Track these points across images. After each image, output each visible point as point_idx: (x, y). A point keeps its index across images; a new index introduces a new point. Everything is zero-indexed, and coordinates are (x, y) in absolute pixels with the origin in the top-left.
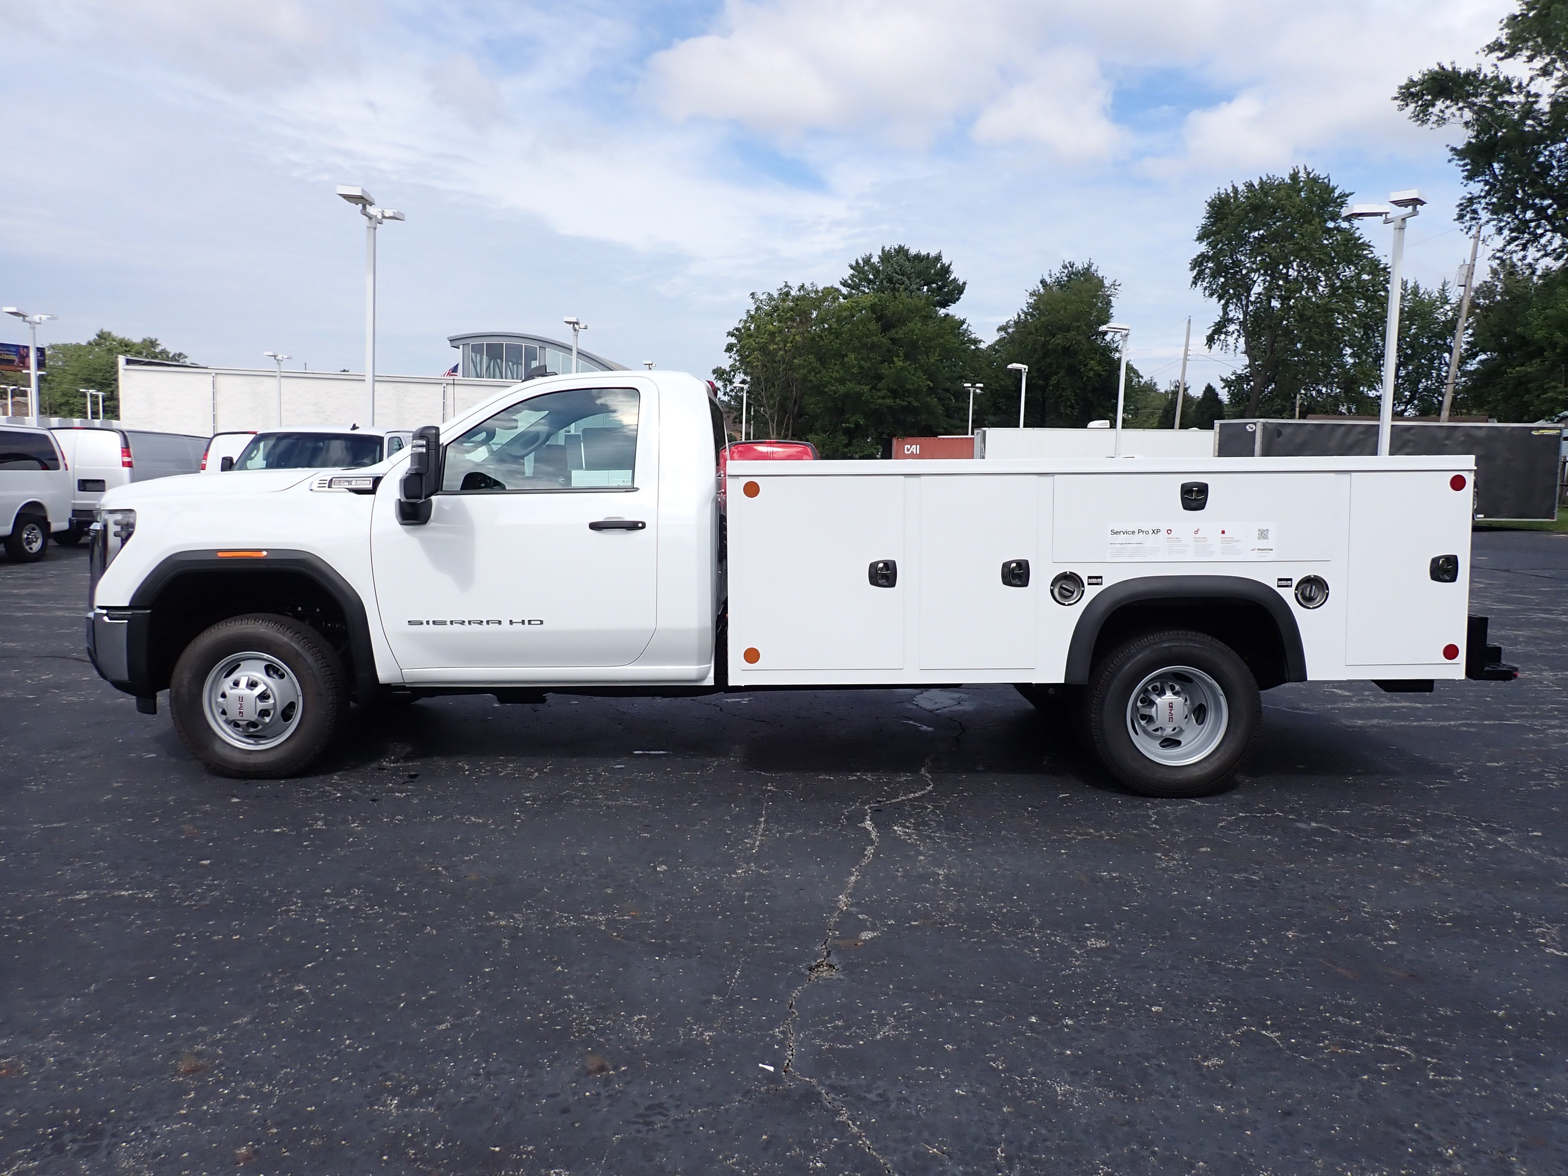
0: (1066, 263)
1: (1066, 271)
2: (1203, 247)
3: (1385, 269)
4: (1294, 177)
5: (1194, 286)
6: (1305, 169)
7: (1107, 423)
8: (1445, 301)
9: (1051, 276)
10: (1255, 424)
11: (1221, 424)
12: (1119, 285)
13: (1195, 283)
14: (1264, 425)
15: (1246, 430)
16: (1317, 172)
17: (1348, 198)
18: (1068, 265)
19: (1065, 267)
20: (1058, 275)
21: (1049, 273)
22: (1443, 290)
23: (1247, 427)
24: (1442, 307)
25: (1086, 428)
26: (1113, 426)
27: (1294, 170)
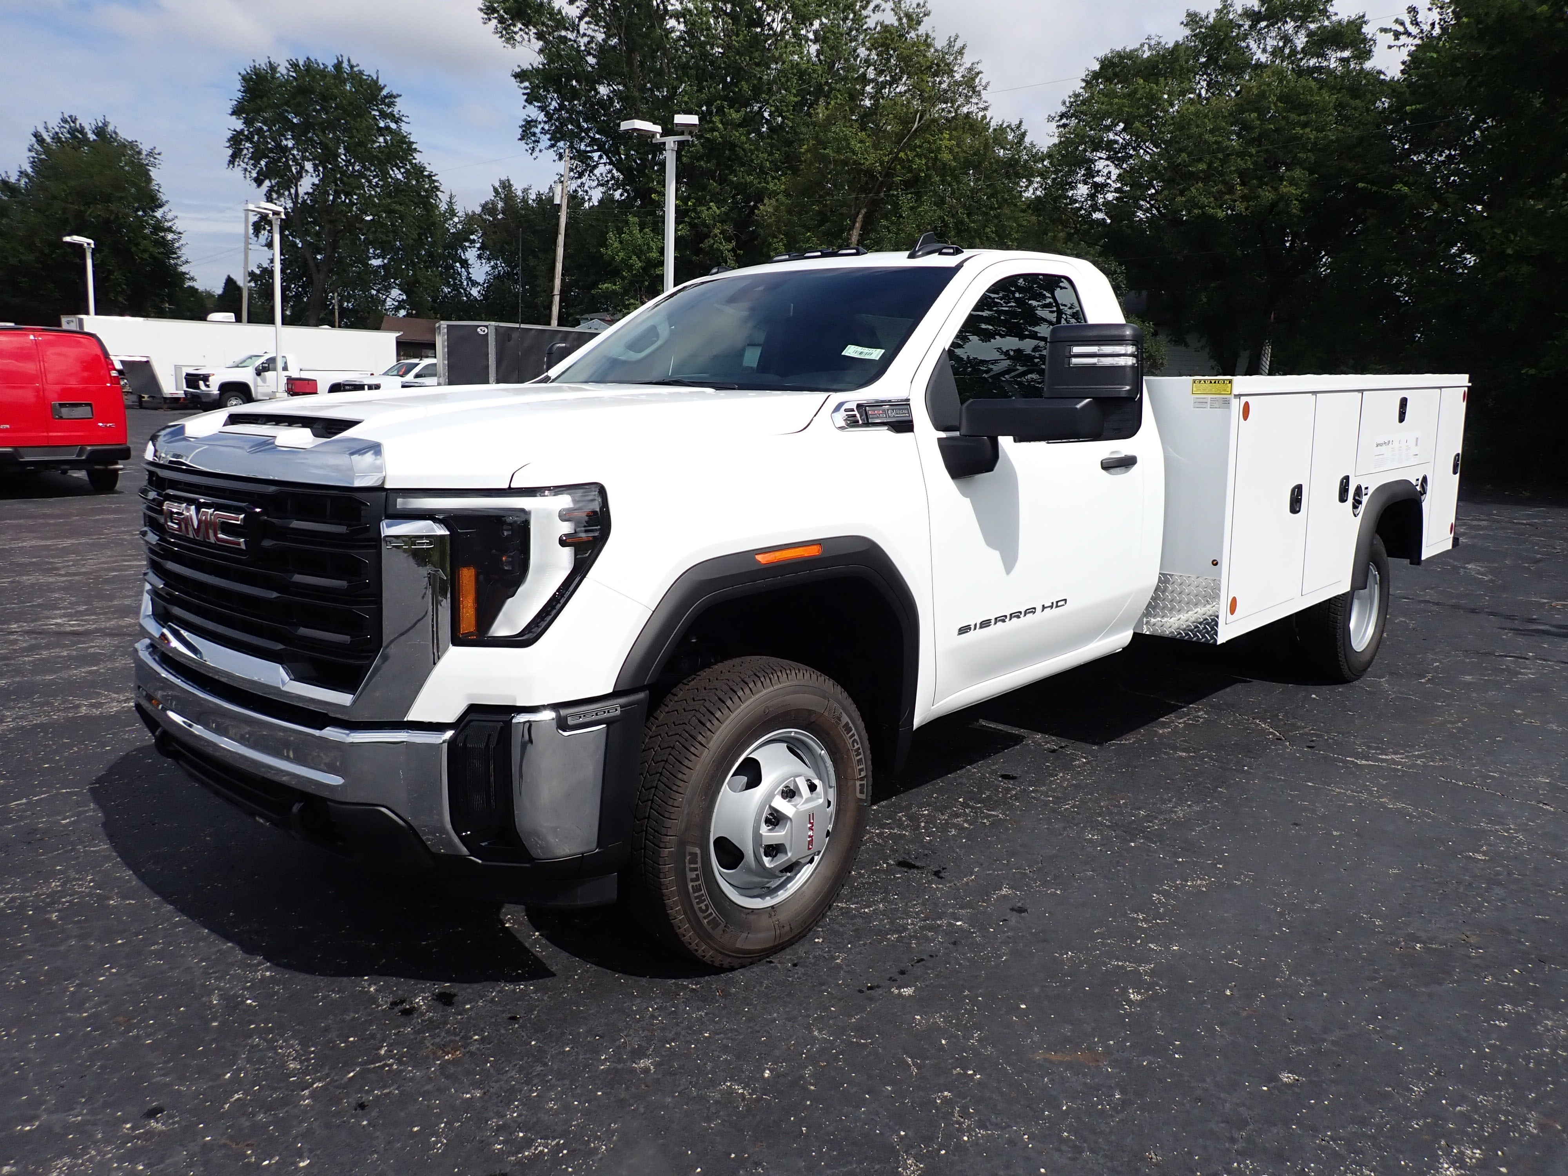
0: (66, 116)
1: (67, 126)
2: (238, 124)
3: (429, 176)
4: (338, 66)
5: (231, 166)
6: (349, 61)
7: (231, 316)
8: (453, 213)
9: (46, 128)
10: (487, 327)
11: (448, 326)
12: (159, 154)
13: (232, 162)
14: (497, 328)
15: (477, 333)
16: (361, 68)
17: (396, 100)
18: (69, 119)
19: (65, 121)
20: (57, 129)
21: (44, 125)
22: (450, 202)
23: (479, 330)
24: (451, 219)
25: (206, 320)
26: (238, 320)
27: (338, 59)
